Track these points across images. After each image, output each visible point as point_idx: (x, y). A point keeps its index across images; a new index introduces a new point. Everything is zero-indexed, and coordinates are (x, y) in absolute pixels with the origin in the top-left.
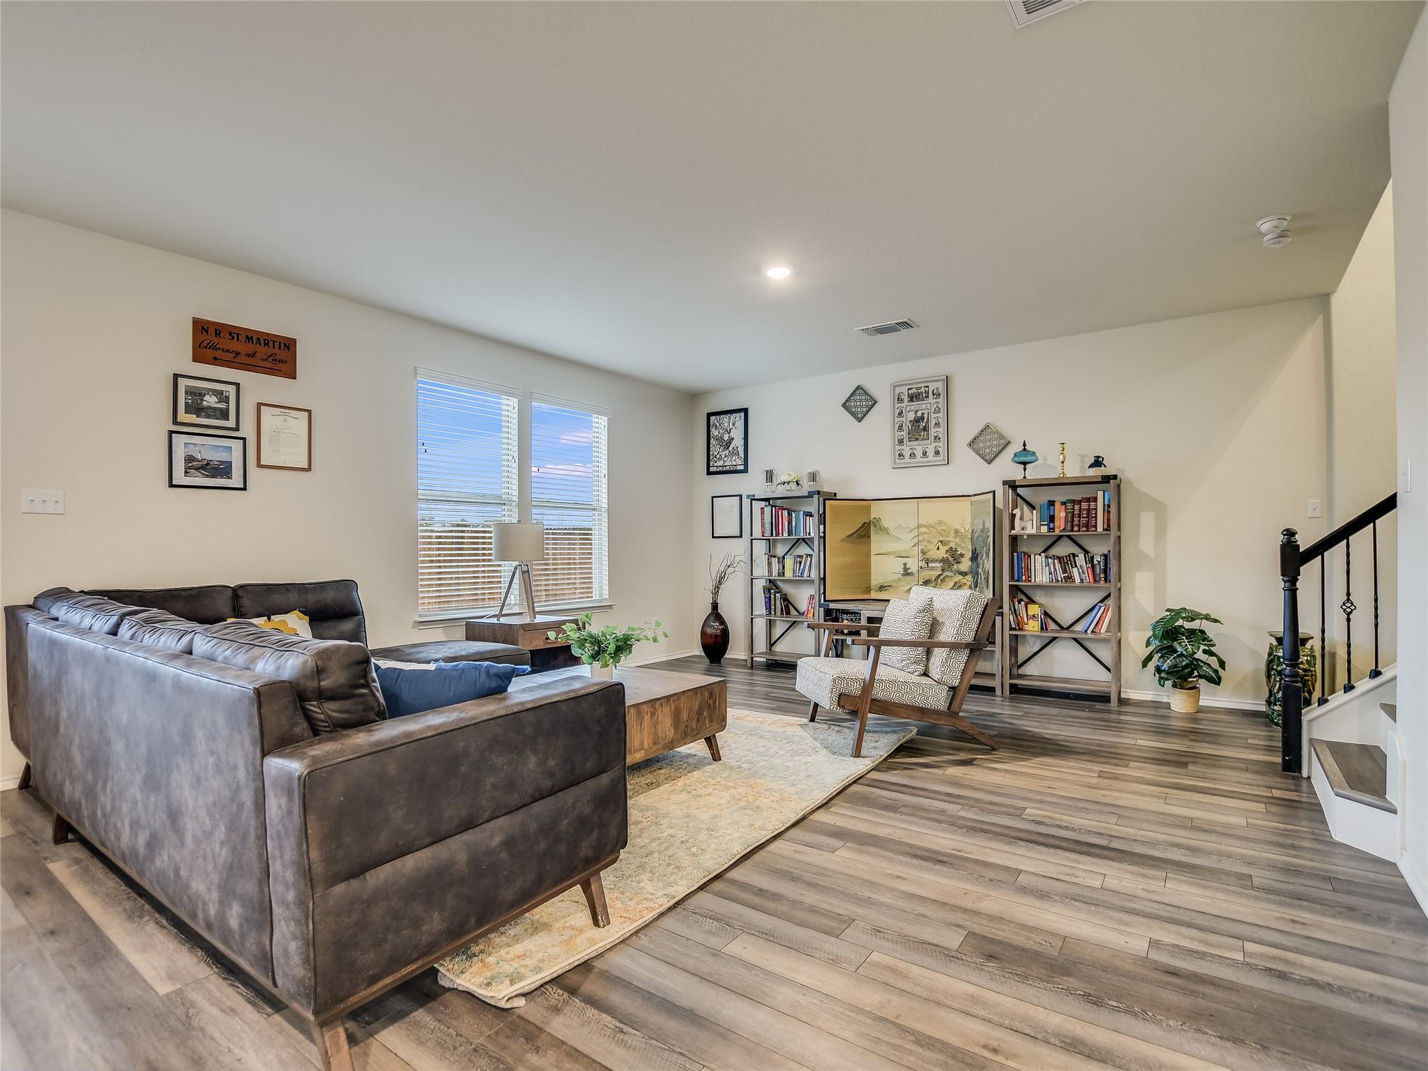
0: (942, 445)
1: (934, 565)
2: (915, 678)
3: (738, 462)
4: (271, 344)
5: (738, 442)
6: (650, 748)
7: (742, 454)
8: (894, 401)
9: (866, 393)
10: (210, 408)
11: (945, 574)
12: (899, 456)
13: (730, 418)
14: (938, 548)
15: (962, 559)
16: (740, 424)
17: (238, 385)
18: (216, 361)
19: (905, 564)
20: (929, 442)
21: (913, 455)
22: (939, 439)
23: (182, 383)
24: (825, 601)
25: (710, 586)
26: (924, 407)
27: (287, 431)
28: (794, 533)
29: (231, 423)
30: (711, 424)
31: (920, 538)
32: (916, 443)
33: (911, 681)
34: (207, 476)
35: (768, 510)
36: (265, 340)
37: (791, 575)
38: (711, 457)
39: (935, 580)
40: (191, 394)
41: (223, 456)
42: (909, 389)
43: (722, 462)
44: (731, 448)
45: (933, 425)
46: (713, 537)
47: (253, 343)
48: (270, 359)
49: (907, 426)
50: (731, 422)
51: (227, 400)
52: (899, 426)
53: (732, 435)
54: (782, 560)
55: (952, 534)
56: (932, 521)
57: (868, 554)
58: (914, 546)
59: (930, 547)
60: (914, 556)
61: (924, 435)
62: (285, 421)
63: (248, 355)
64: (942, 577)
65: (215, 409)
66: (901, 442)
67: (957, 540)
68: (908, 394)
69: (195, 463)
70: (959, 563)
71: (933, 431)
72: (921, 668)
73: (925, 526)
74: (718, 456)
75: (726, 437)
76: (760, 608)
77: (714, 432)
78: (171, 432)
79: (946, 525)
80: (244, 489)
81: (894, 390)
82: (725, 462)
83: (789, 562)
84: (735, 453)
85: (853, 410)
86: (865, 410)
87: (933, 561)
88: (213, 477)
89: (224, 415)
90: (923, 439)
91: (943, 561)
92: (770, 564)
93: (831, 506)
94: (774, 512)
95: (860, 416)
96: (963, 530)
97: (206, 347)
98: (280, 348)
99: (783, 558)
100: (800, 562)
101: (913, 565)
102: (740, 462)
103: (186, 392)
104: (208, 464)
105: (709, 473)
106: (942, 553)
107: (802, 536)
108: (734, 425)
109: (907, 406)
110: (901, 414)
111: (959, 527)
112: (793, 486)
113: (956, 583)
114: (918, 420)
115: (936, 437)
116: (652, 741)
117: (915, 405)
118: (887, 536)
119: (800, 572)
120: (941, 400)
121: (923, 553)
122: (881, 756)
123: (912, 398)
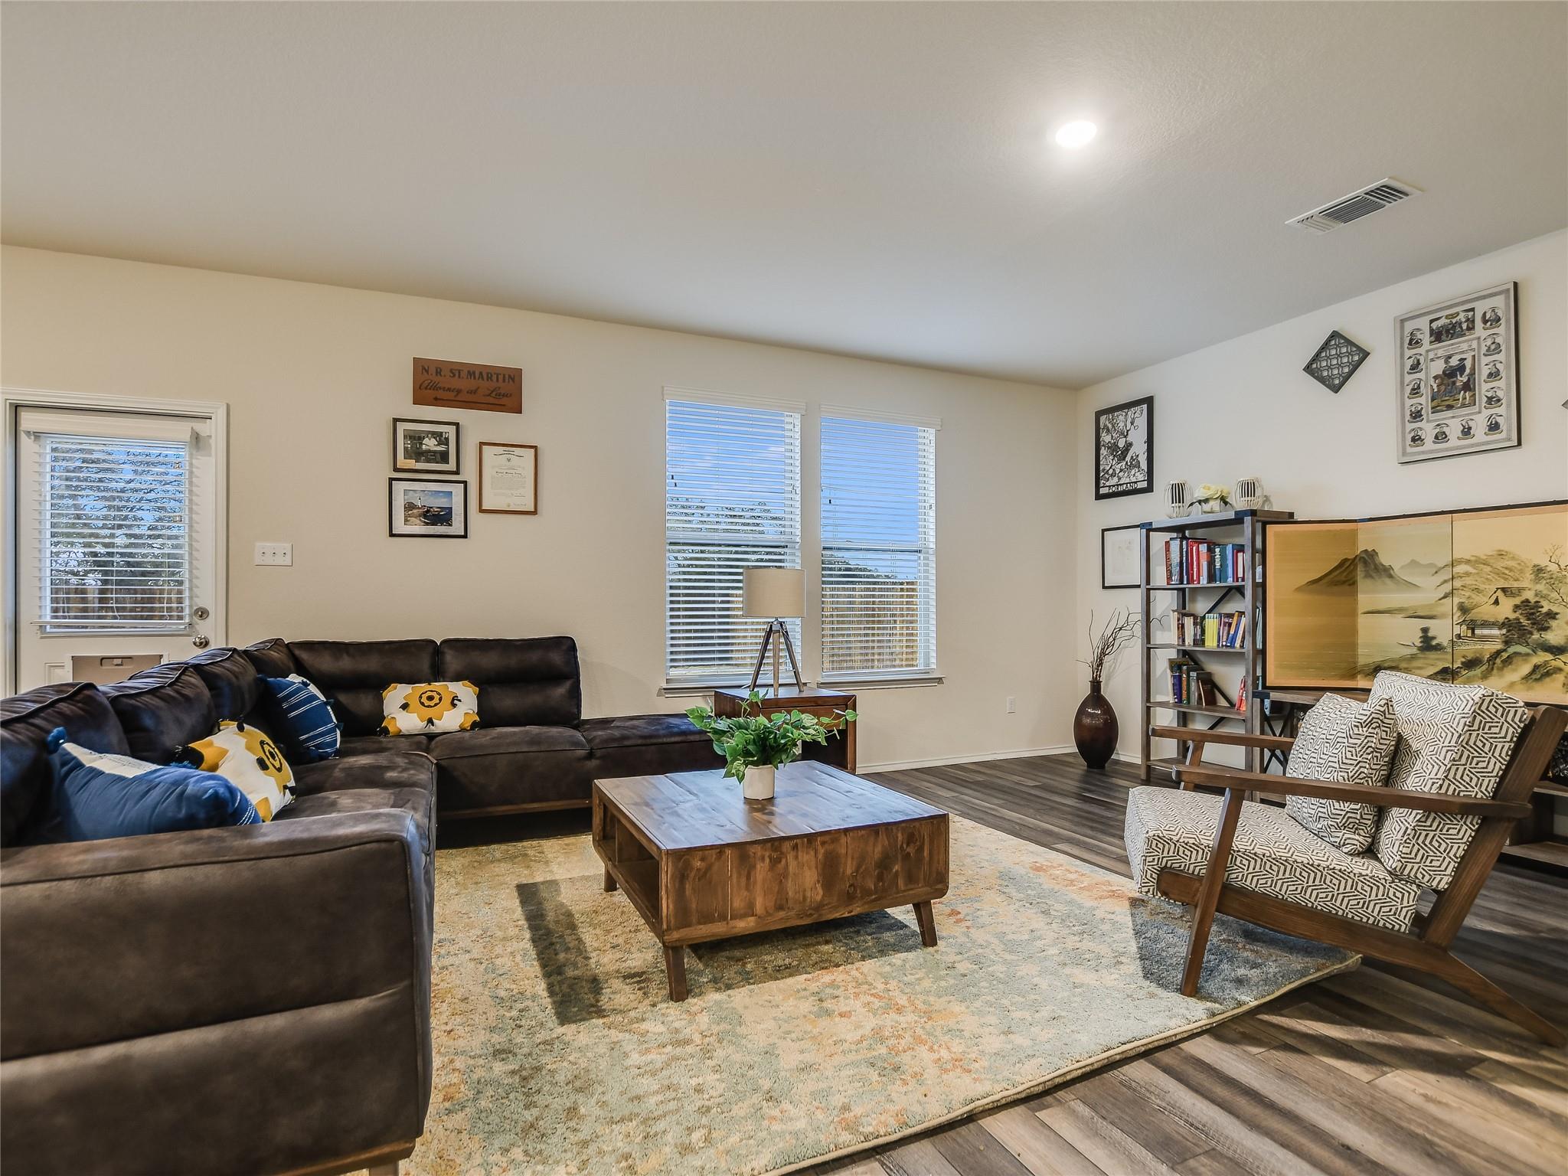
0: (1505, 413)
1: (1486, 632)
2: (1339, 860)
3: (1139, 477)
4: (494, 378)
5: (1139, 449)
6: (768, 914)
7: (1144, 465)
8: (1402, 344)
9: (1349, 343)
10: (429, 451)
11: (1512, 650)
12: (1414, 440)
13: (1127, 414)
14: (1496, 602)
15: (1553, 623)
16: (1142, 422)
17: (457, 425)
18: (437, 402)
19: (1425, 630)
20: (1476, 409)
21: (1440, 437)
22: (1499, 400)
23: (401, 427)
24: (1264, 686)
25: (1089, 656)
26: (1465, 346)
27: (512, 471)
28: (1218, 578)
29: (452, 466)
30: (1102, 426)
31: (1457, 583)
32: (1449, 413)
33: (1324, 864)
34: (427, 524)
35: (1175, 546)
36: (488, 374)
37: (1215, 644)
38: (1102, 474)
39: (1489, 660)
40: (411, 437)
41: (442, 502)
42: (1432, 321)
43: (1116, 479)
44: (1128, 458)
45: (1484, 376)
46: (1104, 587)
47: (475, 378)
48: (493, 394)
49: (1429, 386)
50: (1129, 420)
51: (446, 442)
52: (1413, 389)
53: (1129, 439)
54: (1200, 622)
55: (1528, 575)
56: (1483, 551)
57: (1353, 614)
58: (1444, 597)
59: (1477, 599)
60: (1443, 616)
61: (1465, 398)
62: (509, 460)
63: (470, 392)
64: (1505, 655)
65: (435, 452)
66: (1417, 415)
67: (1541, 587)
68: (1432, 330)
69: (415, 511)
70: (1546, 629)
71: (1484, 389)
72: (1359, 840)
73: (1468, 562)
74: (1111, 472)
75: (1121, 444)
76: (1164, 692)
77: (1106, 438)
78: (391, 480)
79: (1513, 558)
80: (465, 536)
81: (1402, 328)
82: (1120, 479)
83: (1212, 624)
84: (1135, 464)
85: (1325, 374)
86: (1346, 370)
87: (1485, 624)
88: (433, 524)
89: (444, 457)
90: (1463, 406)
91: (1507, 624)
92: (1181, 627)
93: (1277, 535)
94: (1184, 546)
95: (1337, 382)
96: (1553, 567)
97: (426, 388)
98: (504, 381)
99: (1204, 618)
100: (1230, 625)
101: (1443, 631)
102: (1140, 477)
103: (405, 437)
104: (428, 511)
105: (1099, 497)
106: (1506, 609)
107: (1230, 582)
108: (1132, 423)
109: (1428, 351)
110: (1415, 367)
111: (1543, 562)
112: (1215, 505)
113: (1536, 667)
114: (1450, 374)
115: (1492, 397)
116: (773, 904)
117: (1444, 348)
118: (1388, 581)
119: (1230, 639)
120: (1503, 333)
121: (1464, 609)
122: (1240, 1004)
123: (1438, 336)
